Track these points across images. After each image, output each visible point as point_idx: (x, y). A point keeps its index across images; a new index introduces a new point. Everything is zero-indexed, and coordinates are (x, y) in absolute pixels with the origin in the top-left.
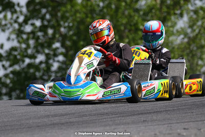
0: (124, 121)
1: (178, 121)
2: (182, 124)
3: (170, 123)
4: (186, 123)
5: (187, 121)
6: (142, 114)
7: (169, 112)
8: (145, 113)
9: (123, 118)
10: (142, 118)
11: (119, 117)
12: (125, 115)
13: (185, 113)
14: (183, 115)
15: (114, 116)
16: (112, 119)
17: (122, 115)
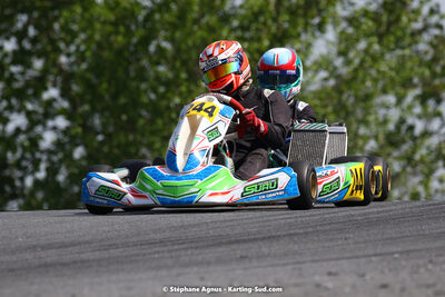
0: (200, 258)
1: (316, 258)
2: (325, 264)
3: (298, 263)
4: (333, 263)
5: (334, 256)
6: (237, 242)
7: (296, 239)
8: (244, 241)
9: (197, 251)
10: (238, 252)
11: (187, 249)
12: (201, 244)
13: (331, 240)
14: (326, 245)
15: (176, 247)
16: (173, 254)
17: (193, 245)
